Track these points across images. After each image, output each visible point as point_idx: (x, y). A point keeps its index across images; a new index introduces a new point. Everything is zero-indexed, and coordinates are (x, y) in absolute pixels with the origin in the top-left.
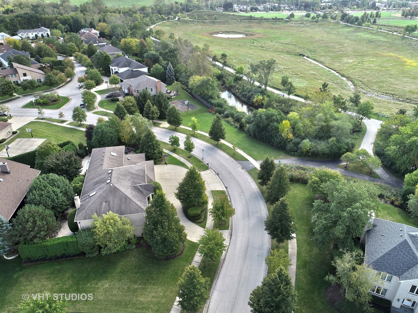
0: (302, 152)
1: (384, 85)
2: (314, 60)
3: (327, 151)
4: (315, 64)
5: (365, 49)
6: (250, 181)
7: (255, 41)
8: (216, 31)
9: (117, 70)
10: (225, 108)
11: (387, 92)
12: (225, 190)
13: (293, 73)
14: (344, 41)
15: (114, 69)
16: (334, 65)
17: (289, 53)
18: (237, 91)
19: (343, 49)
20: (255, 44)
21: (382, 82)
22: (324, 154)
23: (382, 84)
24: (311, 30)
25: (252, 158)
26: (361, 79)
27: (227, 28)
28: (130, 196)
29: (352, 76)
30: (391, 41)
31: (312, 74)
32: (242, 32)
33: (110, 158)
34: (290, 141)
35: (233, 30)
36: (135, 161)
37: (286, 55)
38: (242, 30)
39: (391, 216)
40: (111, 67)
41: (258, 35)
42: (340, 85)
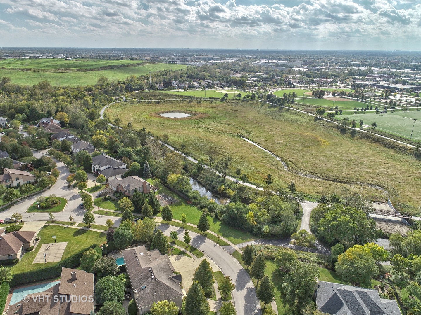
0: (265, 235)
1: (308, 164)
2: (252, 141)
3: (281, 233)
4: (254, 146)
5: (289, 128)
6: (235, 262)
7: (199, 122)
8: (162, 110)
9: (98, 167)
10: (200, 200)
11: (312, 171)
12: (221, 271)
13: (240, 158)
14: (272, 121)
15: (95, 167)
16: (269, 146)
17: (231, 134)
18: (202, 180)
19: (272, 129)
20: (201, 126)
21: (307, 162)
22: (279, 235)
23: (306, 164)
24: (244, 109)
25: (232, 242)
26: (291, 160)
27: (171, 108)
28: (170, 286)
29: (284, 157)
30: (307, 121)
31: (254, 157)
32: (186, 111)
33: (142, 258)
34: (255, 227)
35: (178, 110)
36: (155, 257)
37: (230, 137)
38: (186, 109)
39: (327, 276)
40: (92, 165)
41: (200, 114)
42: (276, 166)
